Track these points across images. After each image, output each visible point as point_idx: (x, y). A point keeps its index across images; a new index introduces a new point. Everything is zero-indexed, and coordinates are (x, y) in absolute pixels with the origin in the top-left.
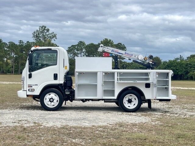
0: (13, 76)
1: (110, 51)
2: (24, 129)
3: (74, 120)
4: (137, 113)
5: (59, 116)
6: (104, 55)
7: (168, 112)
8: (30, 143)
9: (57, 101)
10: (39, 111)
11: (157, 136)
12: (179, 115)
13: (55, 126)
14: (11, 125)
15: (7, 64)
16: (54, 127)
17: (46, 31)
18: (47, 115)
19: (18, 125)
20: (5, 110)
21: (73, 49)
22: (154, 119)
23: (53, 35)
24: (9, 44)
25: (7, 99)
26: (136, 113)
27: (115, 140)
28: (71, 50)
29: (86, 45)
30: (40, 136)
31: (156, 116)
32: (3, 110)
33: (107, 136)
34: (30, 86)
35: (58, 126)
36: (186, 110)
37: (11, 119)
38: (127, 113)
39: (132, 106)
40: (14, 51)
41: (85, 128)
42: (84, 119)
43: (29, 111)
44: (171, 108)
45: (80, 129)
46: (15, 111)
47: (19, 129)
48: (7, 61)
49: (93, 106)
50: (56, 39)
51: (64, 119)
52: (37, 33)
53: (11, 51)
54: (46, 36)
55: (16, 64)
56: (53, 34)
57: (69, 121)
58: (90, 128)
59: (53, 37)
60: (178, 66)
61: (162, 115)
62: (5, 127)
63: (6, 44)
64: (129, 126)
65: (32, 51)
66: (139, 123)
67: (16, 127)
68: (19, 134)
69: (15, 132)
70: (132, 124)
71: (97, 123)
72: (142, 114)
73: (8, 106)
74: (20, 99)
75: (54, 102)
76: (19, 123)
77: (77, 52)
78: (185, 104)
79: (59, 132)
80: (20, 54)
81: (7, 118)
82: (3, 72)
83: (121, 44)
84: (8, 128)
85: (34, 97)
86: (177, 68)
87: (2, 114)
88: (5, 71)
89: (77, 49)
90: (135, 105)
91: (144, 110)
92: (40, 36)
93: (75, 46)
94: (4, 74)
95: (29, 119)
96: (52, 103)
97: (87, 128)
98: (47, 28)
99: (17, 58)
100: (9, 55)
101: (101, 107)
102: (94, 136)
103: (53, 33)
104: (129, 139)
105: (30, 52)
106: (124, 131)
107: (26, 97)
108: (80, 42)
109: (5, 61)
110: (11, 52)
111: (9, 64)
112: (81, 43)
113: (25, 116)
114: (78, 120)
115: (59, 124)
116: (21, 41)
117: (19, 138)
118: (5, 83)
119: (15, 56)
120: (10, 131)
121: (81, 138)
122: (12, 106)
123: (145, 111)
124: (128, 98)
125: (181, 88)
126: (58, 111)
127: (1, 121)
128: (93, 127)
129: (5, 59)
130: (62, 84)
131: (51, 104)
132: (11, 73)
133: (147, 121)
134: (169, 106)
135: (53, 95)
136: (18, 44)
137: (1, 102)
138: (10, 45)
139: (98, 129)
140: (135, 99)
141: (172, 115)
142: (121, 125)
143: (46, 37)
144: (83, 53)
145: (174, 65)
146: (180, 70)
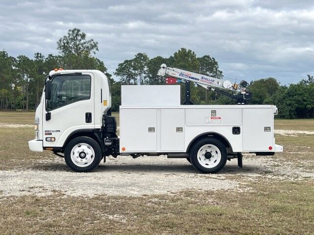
0: (26, 113)
1: (177, 75)
2: (37, 200)
3: (116, 186)
4: (220, 175)
5: (94, 181)
6: (167, 82)
7: (270, 172)
8: (44, 222)
9: (92, 156)
10: (63, 172)
11: (240, 210)
12: (287, 177)
13: (85, 196)
14: (18, 194)
15: (17, 93)
16: (83, 197)
17: (79, 38)
18: (74, 178)
19: (28, 194)
20: (9, 171)
21: (127, 67)
22: (245, 183)
23: (91, 45)
24: (18, 60)
25: (13, 154)
26: (217, 175)
27: (173, 216)
28: (124, 69)
29: (150, 59)
30: (60, 211)
31: (250, 179)
32: (6, 172)
33: (162, 210)
34: (48, 133)
35: (89, 195)
36: (301, 169)
37: (19, 185)
38: (203, 175)
39: (212, 164)
40: (27, 72)
41: (131, 198)
42: (133, 185)
43: (47, 172)
44: (278, 166)
45: (123, 200)
46: (26, 173)
47: (29, 200)
48: (15, 88)
49: (151, 164)
50: (96, 51)
51: (101, 185)
52: (65, 41)
53: (23, 71)
54: (80, 46)
55: (32, 94)
56: (93, 42)
57: (108, 187)
58: (139, 199)
59: (92, 48)
60: (306, 95)
61: (259, 177)
62: (8, 198)
63: (15, 59)
64: (202, 195)
65: (50, 78)
66: (218, 191)
67: (24, 197)
68: (27, 208)
69: (22, 205)
70: (206, 193)
71: (151, 191)
72: (227, 177)
73: (16, 164)
74: (34, 153)
75: (86, 159)
76: (29, 191)
77: (133, 72)
78: (303, 159)
79: (90, 204)
80: (38, 76)
81: (12, 184)
82: (10, 108)
83: (208, 57)
84: (12, 199)
85: (56, 150)
86: (305, 98)
87: (5, 177)
88: (13, 106)
89: (134, 66)
90: (216, 162)
91: (231, 170)
92: (71, 46)
93: (131, 61)
94: (10, 111)
95: (46, 185)
96: (84, 160)
97: (134, 198)
98: (81, 33)
99: (33, 82)
100: (20, 79)
101: (163, 166)
102: (144, 210)
103: (92, 40)
104: (195, 215)
105: (48, 79)
106: (192, 203)
107: (41, 150)
108: (138, 54)
109: (13, 88)
110: (23, 73)
111: (20, 93)
112: (141, 57)
113: (40, 180)
114: (123, 186)
115: (91, 193)
116: (38, 54)
117: (28, 213)
118: (11, 126)
119: (29, 79)
120: (15, 203)
121: (123, 214)
122: (22, 164)
123: (233, 171)
124: (206, 151)
125: (307, 132)
126: (93, 173)
127: (1, 188)
128: (144, 197)
129: (13, 85)
130: (99, 129)
131: (82, 161)
132: (22, 108)
133: (232, 187)
134: (275, 163)
135: (84, 147)
136: (34, 59)
137: (4, 159)
138: (20, 61)
139: (151, 199)
140: (217, 152)
141: (275, 177)
142: (188, 193)
143: (80, 48)
144: (145, 73)
145: (300, 93)
146: (309, 101)
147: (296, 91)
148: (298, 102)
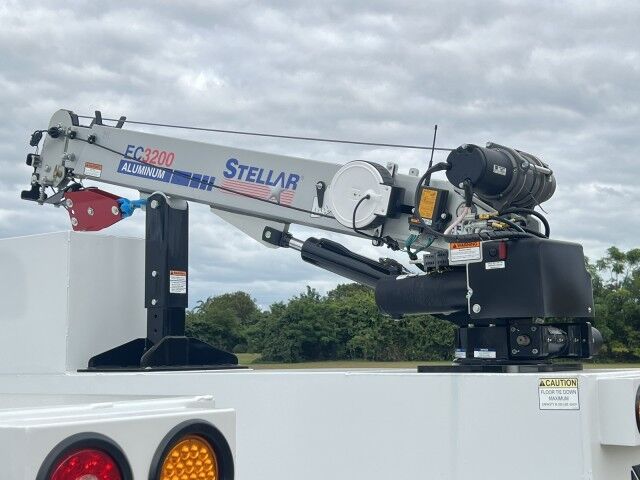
60: (320, 319)
86: (318, 324)
145: (308, 315)
146: (325, 330)
147: (302, 311)
148: (306, 330)
